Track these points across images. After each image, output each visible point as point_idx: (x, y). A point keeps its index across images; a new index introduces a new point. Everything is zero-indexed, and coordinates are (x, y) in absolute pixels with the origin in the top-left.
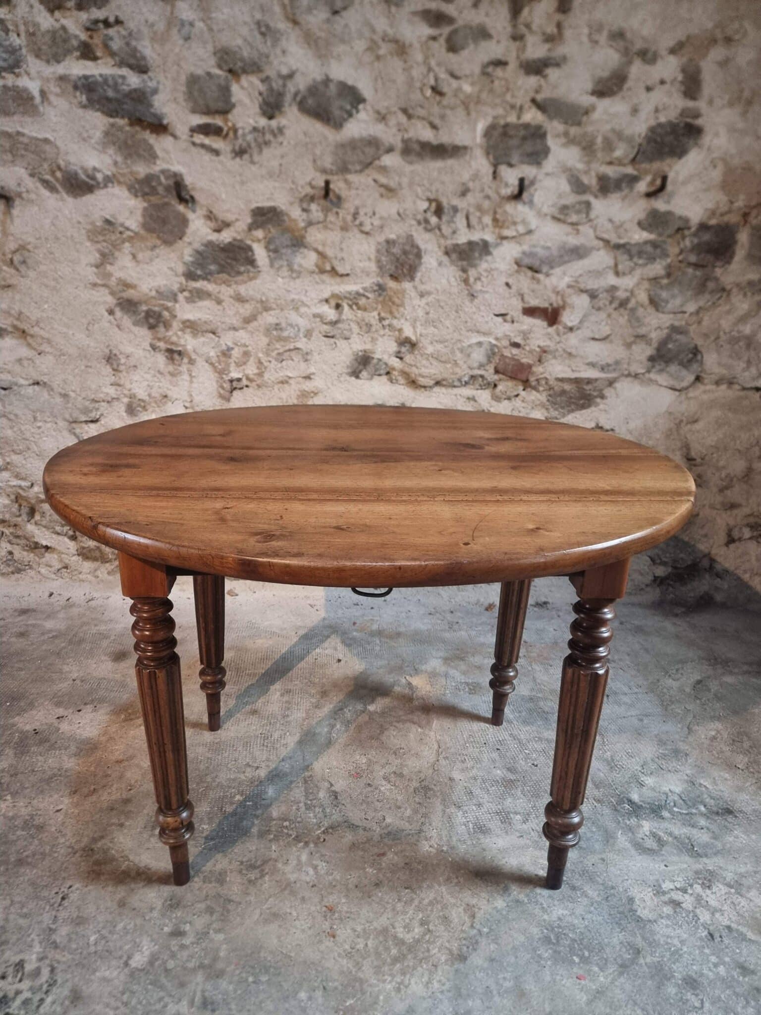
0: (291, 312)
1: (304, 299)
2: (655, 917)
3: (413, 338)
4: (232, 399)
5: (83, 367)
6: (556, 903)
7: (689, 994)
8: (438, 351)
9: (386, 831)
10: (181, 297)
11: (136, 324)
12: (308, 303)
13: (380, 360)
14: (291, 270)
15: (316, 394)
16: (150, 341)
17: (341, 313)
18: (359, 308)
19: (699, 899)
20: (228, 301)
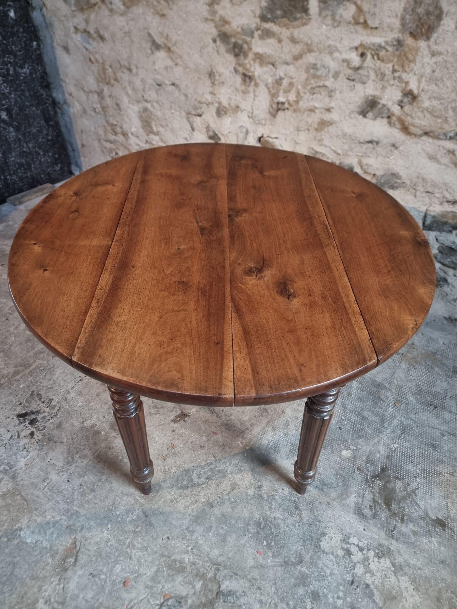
0: (326, 56)
1: (338, 45)
2: (329, 552)
3: (416, 92)
4: (277, 117)
5: (197, 78)
6: (280, 509)
7: (309, 600)
8: (434, 107)
9: (226, 423)
10: (256, 34)
11: (227, 51)
12: (340, 49)
13: (384, 105)
14: (334, 19)
15: (331, 124)
16: (233, 65)
17: (364, 61)
18: (379, 59)
19: (366, 559)
20: (286, 41)
